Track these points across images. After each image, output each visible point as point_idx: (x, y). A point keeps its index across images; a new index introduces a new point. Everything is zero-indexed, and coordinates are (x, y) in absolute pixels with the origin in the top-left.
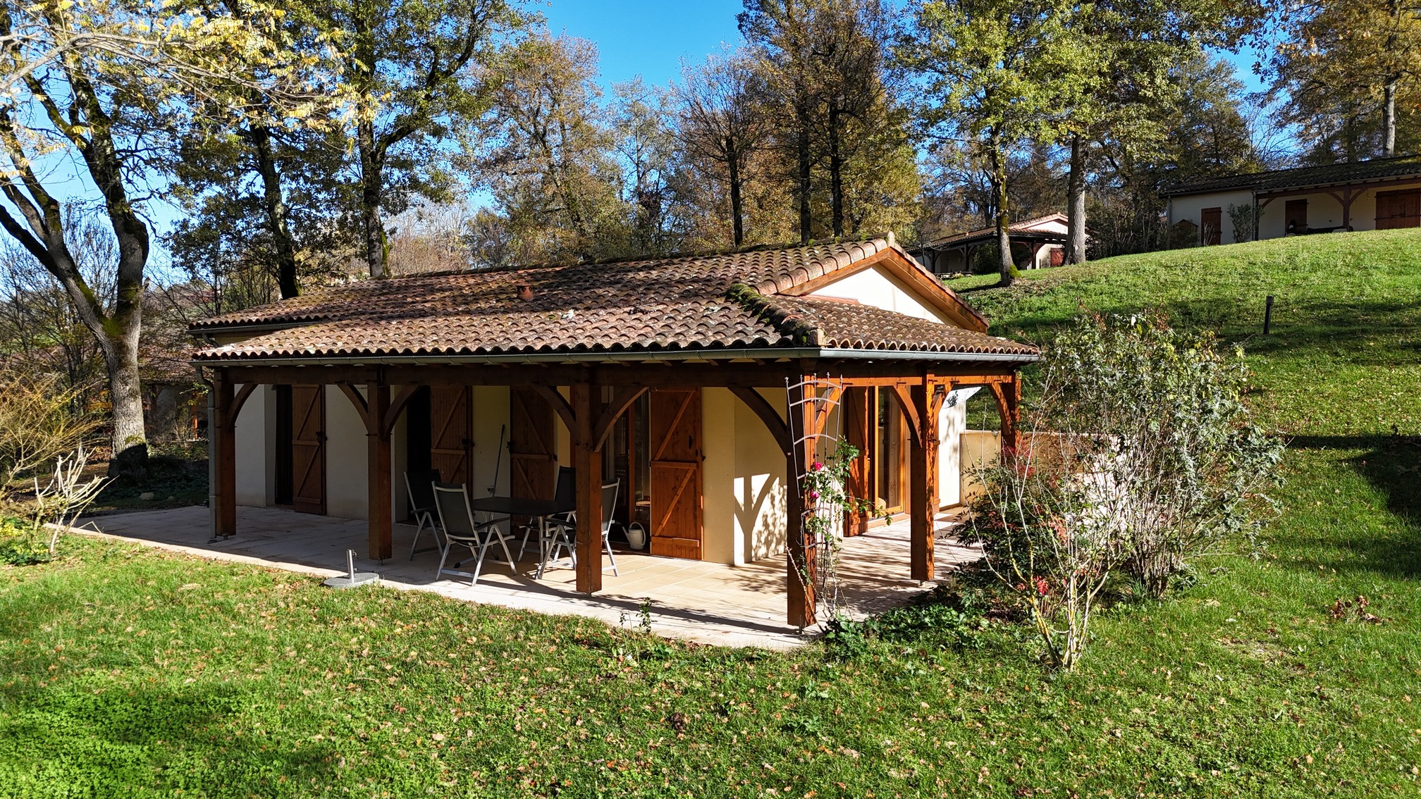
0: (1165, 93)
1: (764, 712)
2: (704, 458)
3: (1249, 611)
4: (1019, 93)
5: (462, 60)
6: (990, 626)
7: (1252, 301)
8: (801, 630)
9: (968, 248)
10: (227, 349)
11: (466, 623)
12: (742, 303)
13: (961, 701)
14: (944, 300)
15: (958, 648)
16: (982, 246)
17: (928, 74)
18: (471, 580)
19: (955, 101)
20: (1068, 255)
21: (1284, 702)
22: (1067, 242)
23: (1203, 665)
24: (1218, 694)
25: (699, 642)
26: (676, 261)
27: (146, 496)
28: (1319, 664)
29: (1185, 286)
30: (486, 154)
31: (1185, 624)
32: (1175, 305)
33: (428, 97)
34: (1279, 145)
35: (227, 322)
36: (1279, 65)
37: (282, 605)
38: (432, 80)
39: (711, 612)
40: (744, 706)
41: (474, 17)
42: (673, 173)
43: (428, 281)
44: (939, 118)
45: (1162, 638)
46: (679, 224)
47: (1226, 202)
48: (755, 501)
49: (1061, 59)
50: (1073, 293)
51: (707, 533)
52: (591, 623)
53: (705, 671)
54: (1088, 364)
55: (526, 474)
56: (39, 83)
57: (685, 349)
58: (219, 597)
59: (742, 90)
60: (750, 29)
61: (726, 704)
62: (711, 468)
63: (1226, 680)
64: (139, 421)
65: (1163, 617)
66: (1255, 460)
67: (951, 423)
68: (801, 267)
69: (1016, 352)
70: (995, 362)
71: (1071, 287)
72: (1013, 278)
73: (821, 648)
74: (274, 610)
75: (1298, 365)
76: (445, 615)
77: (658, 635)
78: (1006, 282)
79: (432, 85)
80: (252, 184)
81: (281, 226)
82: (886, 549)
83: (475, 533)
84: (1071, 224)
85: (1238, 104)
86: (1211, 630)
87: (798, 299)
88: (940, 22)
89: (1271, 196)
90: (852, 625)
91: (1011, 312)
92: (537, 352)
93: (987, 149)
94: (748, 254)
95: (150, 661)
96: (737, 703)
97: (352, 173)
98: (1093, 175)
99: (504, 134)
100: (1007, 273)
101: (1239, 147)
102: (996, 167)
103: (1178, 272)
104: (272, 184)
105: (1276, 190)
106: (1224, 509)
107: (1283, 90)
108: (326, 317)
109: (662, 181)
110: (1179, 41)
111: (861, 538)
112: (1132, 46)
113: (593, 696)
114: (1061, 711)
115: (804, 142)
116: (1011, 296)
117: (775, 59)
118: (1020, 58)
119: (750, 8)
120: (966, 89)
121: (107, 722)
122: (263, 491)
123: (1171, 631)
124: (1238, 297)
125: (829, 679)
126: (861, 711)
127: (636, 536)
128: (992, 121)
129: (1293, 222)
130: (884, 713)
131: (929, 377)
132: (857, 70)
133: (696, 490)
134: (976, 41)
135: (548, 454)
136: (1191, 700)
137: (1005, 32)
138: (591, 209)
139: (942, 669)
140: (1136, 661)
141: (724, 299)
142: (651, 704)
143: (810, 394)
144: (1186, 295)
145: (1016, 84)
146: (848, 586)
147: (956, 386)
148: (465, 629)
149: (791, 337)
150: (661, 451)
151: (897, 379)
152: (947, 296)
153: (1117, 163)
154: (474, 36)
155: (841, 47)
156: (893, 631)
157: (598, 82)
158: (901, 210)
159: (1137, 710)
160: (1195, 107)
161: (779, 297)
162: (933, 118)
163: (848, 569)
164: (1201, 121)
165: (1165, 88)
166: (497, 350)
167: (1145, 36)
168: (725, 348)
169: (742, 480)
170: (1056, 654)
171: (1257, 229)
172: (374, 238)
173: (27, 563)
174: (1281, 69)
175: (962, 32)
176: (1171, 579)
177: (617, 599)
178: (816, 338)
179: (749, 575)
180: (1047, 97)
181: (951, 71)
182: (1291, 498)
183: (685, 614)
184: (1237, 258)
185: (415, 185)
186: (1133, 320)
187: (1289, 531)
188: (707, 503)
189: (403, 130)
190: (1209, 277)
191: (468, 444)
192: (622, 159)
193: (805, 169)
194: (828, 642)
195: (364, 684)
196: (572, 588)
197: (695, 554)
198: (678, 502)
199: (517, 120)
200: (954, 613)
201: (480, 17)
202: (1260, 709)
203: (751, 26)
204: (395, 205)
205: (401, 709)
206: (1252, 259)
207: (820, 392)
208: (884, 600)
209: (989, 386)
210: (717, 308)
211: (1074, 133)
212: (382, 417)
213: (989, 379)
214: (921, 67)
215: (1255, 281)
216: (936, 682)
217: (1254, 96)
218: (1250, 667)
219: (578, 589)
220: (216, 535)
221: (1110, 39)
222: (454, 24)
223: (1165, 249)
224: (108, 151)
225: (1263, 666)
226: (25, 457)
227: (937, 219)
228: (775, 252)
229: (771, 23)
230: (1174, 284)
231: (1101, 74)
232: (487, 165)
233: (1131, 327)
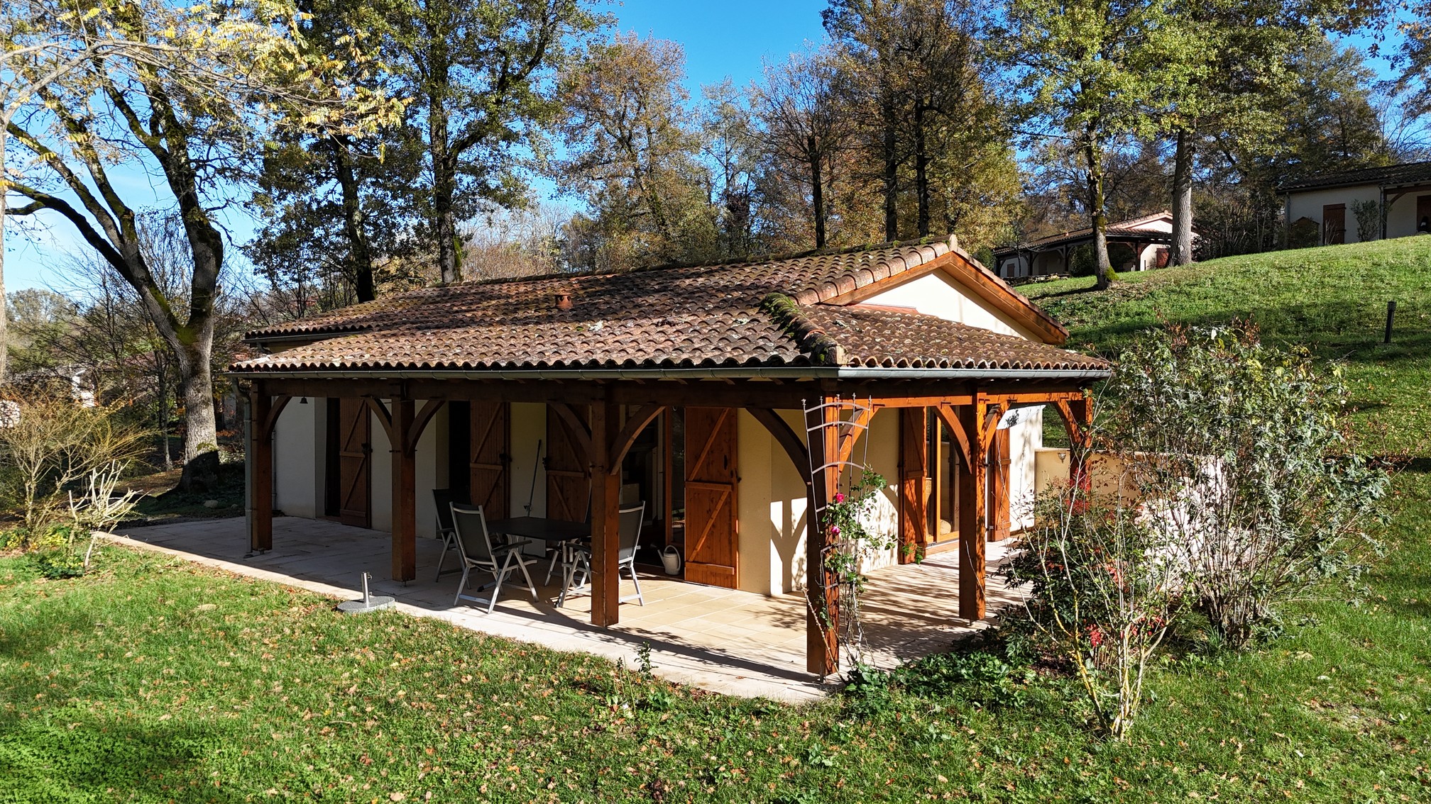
0: (1282, 81)
1: (757, 782)
2: (739, 480)
3: (1346, 665)
4: (1118, 85)
5: (534, 64)
6: (1037, 679)
7: (1375, 306)
8: (822, 679)
9: (1067, 249)
10: (263, 360)
11: (466, 658)
12: (773, 315)
13: (986, 775)
14: (1018, 308)
15: (993, 707)
16: (1079, 247)
17: (1019, 67)
18: (487, 607)
19: (1047, 96)
20: (1170, 256)
21: (1376, 787)
22: (1171, 241)
23: (1282, 735)
24: (1296, 775)
25: (707, 689)
26: (728, 267)
27: (210, 503)
28: (1423, 738)
29: (1300, 289)
30: (573, 160)
31: (1266, 683)
32: (1289, 310)
33: (498, 102)
34: (1414, 136)
35: (279, 331)
36: (1412, 50)
37: (288, 631)
38: (502, 85)
39: (733, 651)
40: (736, 773)
41: (544, 20)
42: (762, 175)
43: (481, 289)
44: (1031, 113)
45: (1237, 700)
46: (768, 227)
47: (1349, 198)
48: (795, 527)
49: (1164, 48)
50: (1174, 297)
51: (742, 560)
52: (599, 662)
53: (705, 725)
54: (1158, 384)
55: (562, 492)
56: (122, 94)
57: (698, 366)
58: (229, 621)
59: (826, 88)
60: (834, 26)
61: (716, 771)
62: (748, 490)
63: (1307, 757)
64: (211, 428)
65: (1242, 673)
66: (1352, 495)
67: (1027, 441)
68: (849, 274)
69: (1084, 367)
70: (1058, 378)
71: (1173, 291)
72: (1109, 281)
73: (839, 702)
74: (279, 636)
75: (1423, 377)
76: (448, 648)
77: (666, 678)
78: (1102, 285)
79: (503, 91)
80: (332, 191)
81: (358, 233)
82: (943, 579)
83: (493, 558)
84: (1176, 222)
85: (1368, 93)
86: (1298, 691)
87: (844, 309)
88: (1032, 11)
89: (1400, 191)
90: (875, 676)
91: (1107, 317)
92: (551, 368)
93: (1083, 145)
94: (800, 260)
95: (135, 694)
96: (729, 769)
97: (425, 178)
98: (1207, 170)
99: (590, 138)
100: (1104, 276)
101: (1369, 139)
102: (1092, 164)
103: (1293, 274)
104: (350, 194)
105: (1406, 185)
106: (1317, 549)
107: (1416, 78)
108: (370, 327)
109: (750, 182)
110: (1297, 25)
111: (916, 566)
112: (1244, 31)
113: (574, 753)
114: (1103, 792)
115: (891, 141)
116: (1107, 300)
117: (860, 56)
118: (1120, 47)
119: (835, 4)
120: (1060, 83)
121: (65, 763)
122: (312, 502)
123: (1249, 691)
124: (1359, 301)
125: (837, 740)
126: (867, 784)
127: (671, 560)
128: (1087, 115)
129: (1425, 219)
130: (894, 786)
131: (979, 395)
132: (945, 63)
133: (731, 513)
134: (1071, 32)
135: (583, 471)
136: (1263, 782)
137: (1103, 22)
138: (678, 213)
139: (972, 732)
140: (1202, 729)
141: (757, 309)
142: (635, 765)
143: (832, 417)
144: (1301, 299)
145: (1114, 75)
146: (890, 624)
147: (1014, 405)
148: (464, 665)
149: (808, 355)
150: (696, 471)
151: (942, 399)
152: (1021, 305)
153: (1234, 158)
154: (545, 39)
155: (927, 41)
156: (925, 683)
157: (684, 84)
158: (999, 209)
159: (1194, 794)
160: (1321, 98)
161: (822, 307)
162: (1025, 113)
163: (895, 603)
164: (1327, 112)
165: (1282, 76)
166: (511, 365)
167: (1260, 21)
168: (739, 366)
169: (780, 503)
170: (1106, 718)
171: (1385, 227)
172: (446, 245)
173: (61, 577)
174: (1413, 55)
175: (1055, 22)
176: (1255, 629)
177: (634, 633)
178: (835, 356)
179: (785, 607)
180: (1149, 88)
181: (1044, 63)
182: (1407, 529)
183: (701, 654)
184: (1360, 258)
185: (486, 191)
186: (1214, 334)
187: (1403, 568)
188: (742, 527)
189: (475, 135)
190: (1327, 280)
191: (506, 459)
192: (711, 162)
193: (891, 168)
194: (848, 695)
195: (339, 728)
196: (587, 619)
197: (729, 582)
198: (713, 526)
199: (603, 123)
200: (997, 662)
201: (551, 19)
202: (1346, 795)
203: (836, 22)
204: (464, 211)
205: (368, 761)
206: (1376, 260)
207: (846, 415)
208: (926, 642)
209: (1055, 404)
210: (745, 320)
211: (1179, 127)
212: (405, 432)
213: (1055, 396)
214: (1011, 60)
215: (1379, 284)
216: (962, 748)
217: (1382, 84)
218: (1338, 739)
219: (593, 622)
220: (252, 549)
221: (1219, 26)
222: (528, 28)
223: (1280, 249)
224: (183, 160)
225: (1354, 738)
226: (73, 467)
227: (1040, 219)
228: (828, 258)
229: (857, 19)
230: (1288, 287)
231: (1209, 63)
232: (573, 170)
233: (1211, 342)
